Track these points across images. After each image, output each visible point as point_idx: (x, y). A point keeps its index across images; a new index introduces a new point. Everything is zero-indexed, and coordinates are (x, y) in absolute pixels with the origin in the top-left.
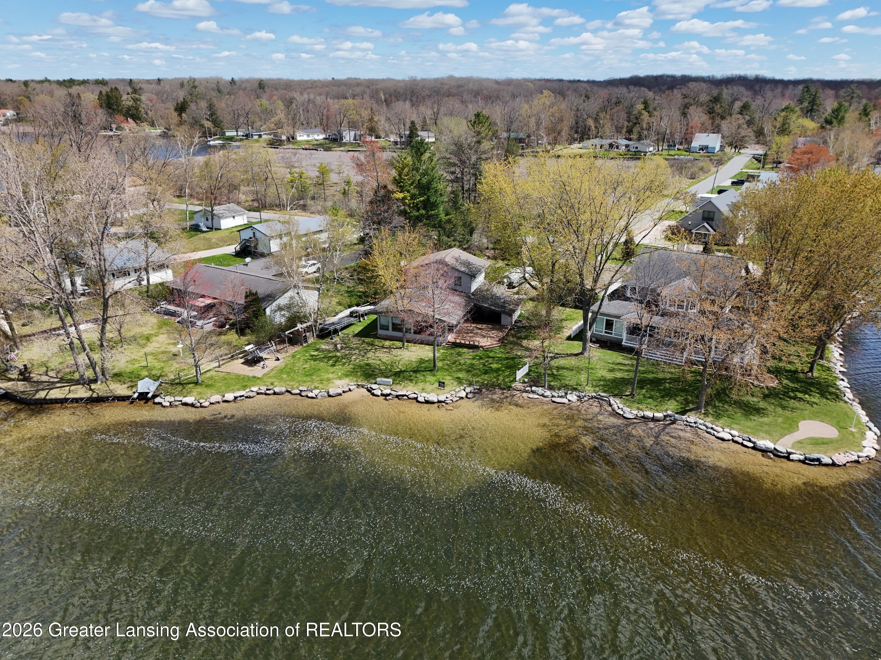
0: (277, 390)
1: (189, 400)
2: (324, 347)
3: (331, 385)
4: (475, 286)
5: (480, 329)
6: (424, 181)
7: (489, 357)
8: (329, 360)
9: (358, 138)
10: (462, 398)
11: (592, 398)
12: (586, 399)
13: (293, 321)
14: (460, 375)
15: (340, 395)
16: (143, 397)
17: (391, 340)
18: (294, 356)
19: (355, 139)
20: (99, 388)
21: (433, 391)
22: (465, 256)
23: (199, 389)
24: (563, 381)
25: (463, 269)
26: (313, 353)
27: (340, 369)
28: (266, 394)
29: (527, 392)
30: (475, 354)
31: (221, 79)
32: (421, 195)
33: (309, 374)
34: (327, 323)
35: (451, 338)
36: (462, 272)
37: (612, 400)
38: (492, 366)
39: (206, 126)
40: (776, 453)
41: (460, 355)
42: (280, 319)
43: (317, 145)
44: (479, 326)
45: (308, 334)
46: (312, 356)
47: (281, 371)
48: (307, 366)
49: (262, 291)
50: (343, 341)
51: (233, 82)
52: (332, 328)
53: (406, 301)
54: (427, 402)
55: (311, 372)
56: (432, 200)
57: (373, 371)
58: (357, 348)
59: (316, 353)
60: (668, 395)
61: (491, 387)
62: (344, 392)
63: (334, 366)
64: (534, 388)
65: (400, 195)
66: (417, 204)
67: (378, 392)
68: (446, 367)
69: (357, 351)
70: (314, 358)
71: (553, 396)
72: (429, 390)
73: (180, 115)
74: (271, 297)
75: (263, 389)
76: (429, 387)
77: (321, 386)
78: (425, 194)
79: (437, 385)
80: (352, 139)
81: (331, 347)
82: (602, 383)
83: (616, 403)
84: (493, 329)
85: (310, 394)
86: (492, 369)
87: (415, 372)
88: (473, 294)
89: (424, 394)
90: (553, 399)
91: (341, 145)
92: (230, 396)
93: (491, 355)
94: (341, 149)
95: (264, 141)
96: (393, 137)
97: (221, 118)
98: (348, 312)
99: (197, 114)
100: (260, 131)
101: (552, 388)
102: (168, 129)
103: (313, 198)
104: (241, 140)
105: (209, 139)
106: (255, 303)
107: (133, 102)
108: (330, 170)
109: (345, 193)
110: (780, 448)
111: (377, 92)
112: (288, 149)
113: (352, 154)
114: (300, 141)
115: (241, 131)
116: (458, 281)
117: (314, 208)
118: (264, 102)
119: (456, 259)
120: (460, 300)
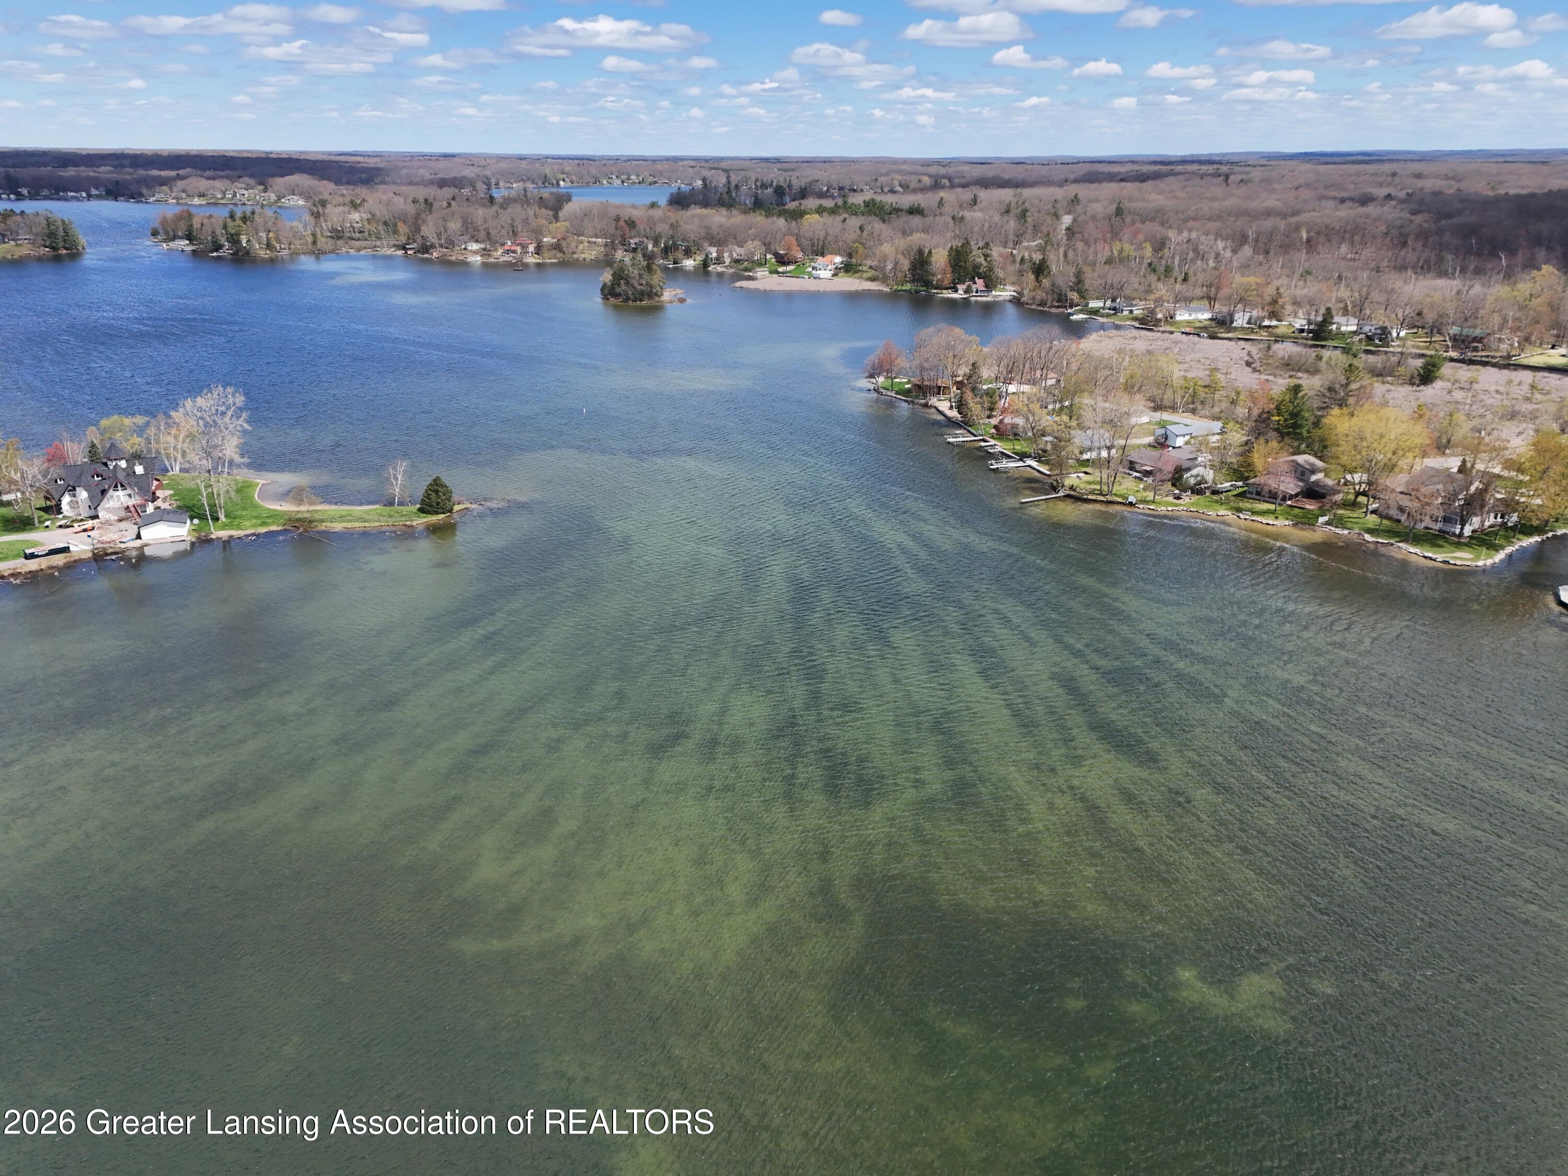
1: (1152, 507)
2: (1215, 497)
3: (1218, 512)
4: (1314, 478)
5: (1307, 500)
7: (1307, 512)
8: (1217, 502)
9: (1253, 321)
10: (1287, 525)
11: (1356, 533)
12: (1352, 533)
13: (1198, 483)
14: (1289, 517)
15: (1223, 516)
16: (1131, 504)
17: (1254, 499)
18: (1199, 500)
19: (1249, 323)
20: (1109, 498)
21: (1272, 520)
22: (1313, 460)
23: (1154, 504)
25: (1309, 467)
27: (1224, 507)
32: (1291, 419)
33: (1208, 506)
34: (1218, 487)
36: (1308, 469)
39: (1069, 297)
40: (1430, 558)
41: (1291, 510)
42: (1192, 481)
43: (1200, 328)
45: (1206, 491)
47: (1193, 503)
48: (1206, 503)
49: (1184, 466)
50: (1225, 497)
52: (1220, 490)
53: (1266, 480)
54: (1267, 524)
56: (1299, 423)
57: (1241, 510)
60: (1398, 536)
61: (1304, 523)
62: (1225, 515)
63: (1220, 505)
65: (1277, 418)
66: (1288, 425)
67: (1243, 518)
69: (1233, 501)
70: (1210, 501)
71: (1335, 530)
73: (1037, 278)
74: (1189, 469)
76: (1269, 519)
77: (1213, 511)
78: (1295, 419)
79: (1275, 519)
80: (1245, 321)
81: (1218, 499)
82: (1366, 528)
86: (1307, 517)
87: (1264, 512)
88: (1310, 482)
89: (1266, 521)
91: (1231, 329)
92: (1170, 509)
93: (1309, 511)
94: (1230, 335)
95: (1135, 319)
96: (1300, 322)
97: (1086, 287)
98: (1230, 484)
99: (1060, 281)
100: (1132, 305)
101: (1336, 527)
102: (1020, 294)
103: (1202, 403)
104: (1108, 316)
105: (1069, 311)
106: (1179, 471)
107: (983, 258)
108: (1216, 369)
109: (1233, 402)
110: (1434, 556)
111: (1297, 228)
112: (1163, 332)
113: (1242, 343)
114: (1180, 322)
115: (1109, 303)
116: (1303, 474)
117: (1202, 412)
118: (1126, 246)
119: (1305, 461)
120: (1301, 484)
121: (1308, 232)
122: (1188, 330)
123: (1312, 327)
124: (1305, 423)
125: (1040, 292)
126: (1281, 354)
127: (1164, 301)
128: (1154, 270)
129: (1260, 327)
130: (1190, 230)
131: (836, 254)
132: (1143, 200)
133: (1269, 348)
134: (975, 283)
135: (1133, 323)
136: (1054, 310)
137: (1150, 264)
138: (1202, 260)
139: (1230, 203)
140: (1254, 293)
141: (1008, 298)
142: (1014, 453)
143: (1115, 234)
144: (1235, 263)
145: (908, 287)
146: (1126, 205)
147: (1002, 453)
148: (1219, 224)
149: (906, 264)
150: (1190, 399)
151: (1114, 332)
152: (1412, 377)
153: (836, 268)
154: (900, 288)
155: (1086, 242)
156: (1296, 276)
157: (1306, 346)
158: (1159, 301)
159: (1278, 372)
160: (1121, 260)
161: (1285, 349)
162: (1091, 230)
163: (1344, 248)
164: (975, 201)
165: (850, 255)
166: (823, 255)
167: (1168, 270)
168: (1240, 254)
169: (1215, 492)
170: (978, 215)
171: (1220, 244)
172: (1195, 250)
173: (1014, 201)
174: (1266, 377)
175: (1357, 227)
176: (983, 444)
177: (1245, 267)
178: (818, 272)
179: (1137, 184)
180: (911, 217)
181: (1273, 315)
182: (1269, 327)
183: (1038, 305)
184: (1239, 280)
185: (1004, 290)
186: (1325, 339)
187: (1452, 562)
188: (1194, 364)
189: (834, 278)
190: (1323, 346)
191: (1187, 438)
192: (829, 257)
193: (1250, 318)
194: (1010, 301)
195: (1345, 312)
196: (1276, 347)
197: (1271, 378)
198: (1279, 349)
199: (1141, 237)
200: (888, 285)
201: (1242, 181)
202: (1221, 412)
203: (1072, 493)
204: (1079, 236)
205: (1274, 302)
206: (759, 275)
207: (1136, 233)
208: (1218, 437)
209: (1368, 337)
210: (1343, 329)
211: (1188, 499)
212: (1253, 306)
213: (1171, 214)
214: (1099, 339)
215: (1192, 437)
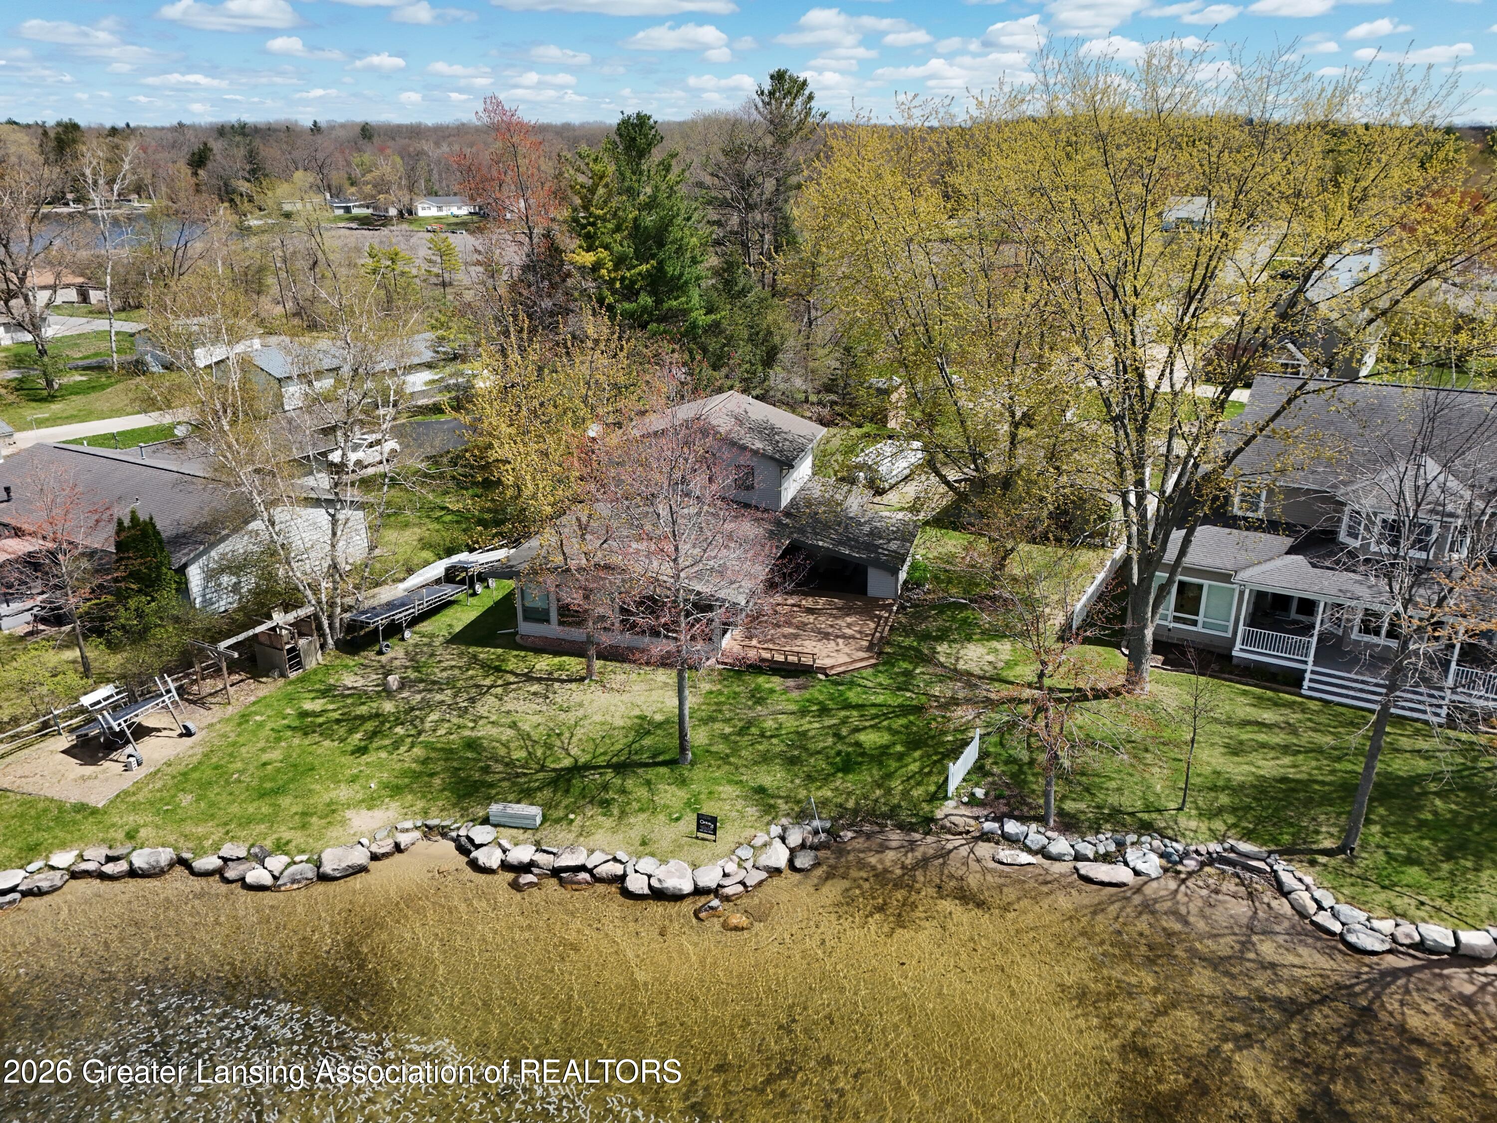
0: (140, 860)
2: (349, 680)
3: (334, 832)
5: (810, 611)
6: (649, 220)
7: (848, 706)
8: (351, 731)
10: (778, 871)
11: (1212, 860)
12: (1191, 864)
14: (766, 780)
15: (363, 869)
17: (556, 653)
18: (244, 718)
21: (676, 850)
22: (760, 411)
24: (1100, 797)
25: (758, 445)
26: (308, 706)
27: (381, 765)
28: (103, 876)
29: (985, 837)
30: (807, 694)
31: (296, 123)
32: (642, 258)
34: (367, 604)
35: (731, 644)
36: (755, 452)
37: (1284, 871)
38: (862, 737)
41: (760, 701)
43: (457, 224)
44: (808, 602)
45: (302, 642)
46: (304, 714)
48: (275, 755)
50: (413, 657)
51: (316, 128)
52: (381, 621)
55: (282, 779)
56: (670, 270)
57: (486, 770)
58: (451, 683)
59: (317, 705)
62: (375, 857)
63: (361, 751)
64: (1012, 827)
65: (588, 258)
66: (633, 282)
67: (490, 857)
68: (721, 748)
69: (446, 696)
71: (1078, 857)
72: (665, 844)
75: (95, 856)
77: (298, 838)
78: (653, 256)
79: (689, 823)
82: (1224, 799)
84: (847, 611)
85: (257, 875)
87: (622, 767)
88: (787, 514)
89: (647, 864)
90: (1085, 868)
93: (852, 696)
95: (353, 219)
98: (443, 568)
114: (425, 219)
119: (739, 421)
120: (748, 528)
122: (436, 227)
135: (349, 225)
169: (357, 639)
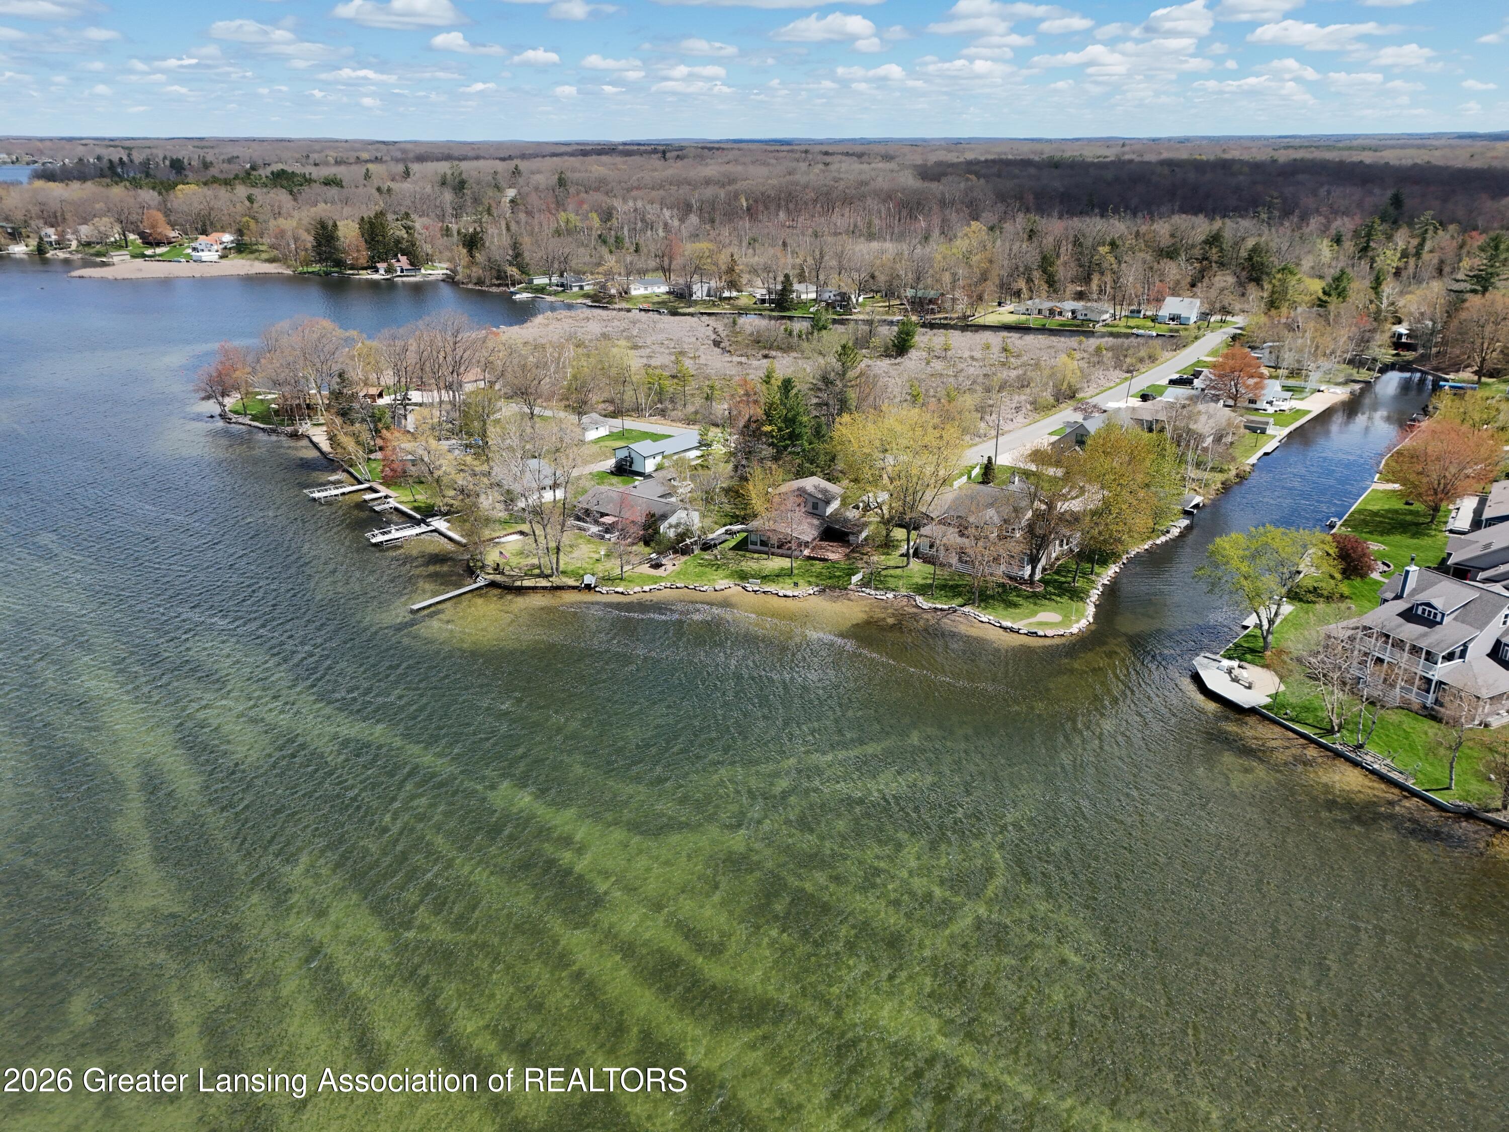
0: (678, 585)
1: (620, 589)
2: (707, 557)
3: (716, 583)
4: (829, 510)
5: (830, 546)
6: (790, 415)
7: (835, 567)
8: (712, 566)
9: (712, 293)
10: (811, 594)
11: (904, 596)
12: (899, 596)
13: (681, 537)
14: (811, 579)
15: (723, 590)
16: (588, 587)
17: (759, 553)
18: (686, 563)
19: (708, 295)
20: (556, 581)
21: (789, 589)
22: (825, 484)
23: (623, 583)
24: (886, 585)
25: (820, 496)
26: (699, 561)
27: (721, 573)
28: (671, 588)
29: (858, 591)
30: (824, 565)
32: (787, 428)
33: (700, 575)
34: (708, 538)
35: (806, 552)
36: (819, 498)
37: (917, 598)
38: (835, 573)
39: (509, 273)
40: (1012, 630)
41: (812, 566)
42: (672, 533)
43: (659, 303)
44: (830, 543)
45: (694, 547)
46: (699, 563)
47: (679, 573)
48: (696, 570)
49: (658, 511)
50: (721, 553)
51: (517, 171)
52: (712, 542)
53: (771, 522)
54: (785, 596)
56: (796, 431)
57: (746, 575)
58: (733, 558)
59: (702, 561)
60: (960, 595)
61: (832, 588)
62: (725, 588)
63: (717, 570)
64: (863, 589)
65: (769, 428)
66: (783, 436)
67: (750, 589)
68: (801, 573)
69: (733, 561)
70: (701, 565)
72: (787, 588)
73: (470, 252)
74: (664, 517)
75: (669, 585)
76: (786, 586)
77: (709, 584)
78: (791, 427)
79: (793, 585)
80: (705, 294)
81: (712, 557)
82: (914, 586)
83: (919, 600)
84: (841, 546)
85: (701, 589)
86: (835, 576)
87: (777, 576)
88: (827, 517)
89: (783, 591)
90: (876, 596)
91: (691, 303)
92: (647, 588)
93: (836, 565)
94: (691, 310)
95: (586, 296)
96: (760, 292)
97: (527, 260)
98: (723, 530)
99: (497, 255)
100: (581, 280)
101: (877, 589)
102: (454, 271)
103: (672, 400)
104: (556, 293)
105: (512, 289)
106: (653, 522)
107: (404, 231)
108: (682, 353)
109: (708, 398)
110: (1016, 626)
111: (736, 196)
112: (620, 310)
113: (705, 318)
114: (636, 297)
115: (555, 279)
116: (815, 506)
117: (673, 413)
118: (572, 216)
119: (815, 487)
120: (816, 522)
121: (747, 200)
122: (645, 306)
123: (773, 296)
124: (804, 430)
125: (474, 269)
126: (749, 329)
127: (614, 274)
128: (605, 242)
129: (722, 299)
130: (635, 199)
131: (224, 232)
132: (586, 171)
133: (735, 323)
134: (398, 261)
135: (584, 301)
136: (494, 289)
137: (600, 236)
138: (652, 229)
139: (670, 172)
140: (709, 260)
141: (440, 277)
142: (416, 509)
143: (560, 205)
144: (685, 233)
145: (316, 268)
146: (569, 174)
147: (396, 509)
148: (662, 192)
149: (309, 240)
150: (656, 399)
151: (565, 313)
152: (887, 349)
153: (225, 248)
154: (305, 269)
155: (529, 213)
156: (745, 244)
157: (771, 318)
158: (609, 274)
159: (750, 352)
160: (569, 232)
161: (751, 323)
162: (534, 200)
163: (782, 215)
164: (407, 174)
165: (240, 232)
166: (204, 232)
167: (618, 240)
168: (688, 222)
169: (707, 547)
170: (407, 186)
171: (667, 213)
172: (643, 220)
173: (449, 172)
174: (739, 359)
175: (790, 194)
176: (368, 496)
177: (695, 236)
178: (200, 254)
179: (580, 158)
180: (325, 188)
181: (733, 285)
182: (730, 298)
183: (476, 284)
184: (691, 248)
185: (434, 268)
186: (789, 310)
187: (1041, 633)
188: (656, 347)
189: (223, 261)
190: (790, 318)
191: (659, 458)
192: (215, 236)
193: (709, 290)
194: (443, 280)
195: (802, 279)
196: (742, 320)
197: (743, 359)
198: (745, 324)
199: (586, 207)
200: (289, 267)
201: (678, 156)
202: (696, 413)
203: (498, 578)
204: (522, 207)
205: (731, 270)
206: (115, 259)
207: (581, 203)
208: (698, 453)
209: (828, 304)
210: (804, 297)
211: (672, 565)
212: (711, 276)
213: (614, 184)
214: (546, 322)
215: (664, 457)
